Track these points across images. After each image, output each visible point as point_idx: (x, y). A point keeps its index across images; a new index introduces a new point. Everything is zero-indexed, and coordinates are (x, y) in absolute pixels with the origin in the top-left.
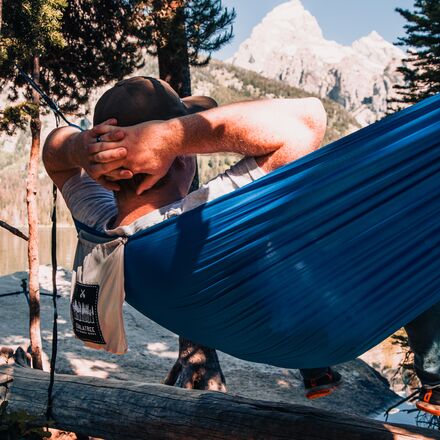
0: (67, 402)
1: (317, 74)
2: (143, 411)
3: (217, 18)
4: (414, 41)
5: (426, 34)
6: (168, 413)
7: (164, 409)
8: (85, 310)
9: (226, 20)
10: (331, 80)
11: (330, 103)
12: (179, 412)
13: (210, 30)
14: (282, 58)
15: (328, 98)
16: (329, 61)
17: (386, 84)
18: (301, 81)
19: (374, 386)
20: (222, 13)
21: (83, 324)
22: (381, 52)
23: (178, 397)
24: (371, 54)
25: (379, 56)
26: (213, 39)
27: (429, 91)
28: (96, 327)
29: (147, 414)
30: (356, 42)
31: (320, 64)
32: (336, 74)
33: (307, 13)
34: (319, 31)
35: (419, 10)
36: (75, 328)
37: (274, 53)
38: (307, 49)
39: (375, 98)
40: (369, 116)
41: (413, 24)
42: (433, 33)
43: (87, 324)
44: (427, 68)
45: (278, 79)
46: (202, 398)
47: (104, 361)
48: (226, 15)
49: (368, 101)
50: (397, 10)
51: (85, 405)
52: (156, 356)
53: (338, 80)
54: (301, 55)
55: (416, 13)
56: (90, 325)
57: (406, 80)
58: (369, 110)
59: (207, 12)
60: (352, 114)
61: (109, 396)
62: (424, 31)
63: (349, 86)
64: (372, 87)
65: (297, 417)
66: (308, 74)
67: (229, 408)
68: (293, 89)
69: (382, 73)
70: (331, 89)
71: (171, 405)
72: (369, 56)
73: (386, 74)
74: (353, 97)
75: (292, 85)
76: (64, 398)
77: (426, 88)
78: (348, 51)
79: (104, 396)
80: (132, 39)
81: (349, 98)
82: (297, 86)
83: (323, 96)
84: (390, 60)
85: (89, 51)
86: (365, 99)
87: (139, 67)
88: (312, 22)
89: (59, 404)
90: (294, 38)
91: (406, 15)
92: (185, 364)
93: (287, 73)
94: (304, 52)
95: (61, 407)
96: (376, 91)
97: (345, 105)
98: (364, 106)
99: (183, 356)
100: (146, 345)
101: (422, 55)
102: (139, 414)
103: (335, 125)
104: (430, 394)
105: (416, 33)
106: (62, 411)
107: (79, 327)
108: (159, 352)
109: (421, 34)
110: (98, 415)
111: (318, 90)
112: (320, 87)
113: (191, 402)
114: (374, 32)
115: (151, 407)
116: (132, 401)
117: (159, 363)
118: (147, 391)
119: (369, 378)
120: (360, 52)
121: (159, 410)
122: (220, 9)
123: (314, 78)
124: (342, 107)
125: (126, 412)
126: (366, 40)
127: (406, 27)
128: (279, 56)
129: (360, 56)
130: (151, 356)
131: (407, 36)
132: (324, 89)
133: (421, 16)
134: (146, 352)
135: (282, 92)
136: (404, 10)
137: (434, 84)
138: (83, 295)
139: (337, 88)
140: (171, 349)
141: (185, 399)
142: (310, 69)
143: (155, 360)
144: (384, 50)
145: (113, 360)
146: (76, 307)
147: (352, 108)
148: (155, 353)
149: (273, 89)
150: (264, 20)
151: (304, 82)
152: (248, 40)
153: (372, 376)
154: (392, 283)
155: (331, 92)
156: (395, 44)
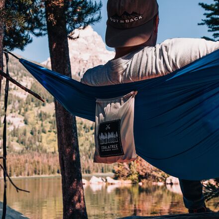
8: (110, 136)
9: (96, 8)
14: (80, 62)
28: (119, 144)
37: (75, 58)
38: (96, 56)
41: (210, 12)
45: (78, 75)
50: (200, 4)
54: (93, 60)
55: (212, 5)
90: (88, 49)
91: (205, 7)
94: (95, 58)
127: (205, 14)
128: (78, 60)
136: (205, 3)
156: (199, 24)
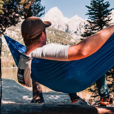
0: (5, 110)
1: (62, 26)
2: (27, 110)
3: (40, 8)
4: (91, 14)
5: (94, 12)
6: (34, 110)
7: (33, 109)
8: (21, 76)
9: (43, 9)
10: (66, 27)
11: (66, 33)
12: (38, 109)
13: (39, 11)
14: (53, 22)
15: (65, 32)
16: (65, 22)
17: (80, 28)
18: (58, 28)
19: (84, 104)
20: (42, 7)
21: (20, 79)
22: (78, 20)
23: (37, 105)
24: (76, 20)
25: (78, 21)
26: (39, 14)
27: (95, 26)
28: (24, 80)
29: (28, 111)
30: (72, 17)
31: (63, 23)
32: (67, 26)
33: (59, 10)
34: (63, 15)
35: (91, 6)
36: (18, 80)
39: (77, 32)
40: (76, 36)
41: (90, 9)
42: (95, 12)
43: (21, 79)
44: (94, 20)
45: (52, 27)
46: (43, 105)
47: (12, 101)
48: (42, 8)
49: (76, 32)
50: (86, 6)
51: (10, 110)
52: (25, 100)
53: (68, 27)
55: (91, 7)
56: (22, 80)
57: (89, 23)
58: (76, 35)
59: (38, 7)
60: (72, 36)
61: (17, 107)
62: (93, 11)
63: (71, 29)
64: (76, 29)
65: (70, 107)
66: (60, 26)
67: (51, 107)
68: (56, 30)
69: (79, 25)
70: (66, 29)
71: (35, 108)
72: (75, 21)
73: (80, 26)
74: (72, 31)
75: (56, 29)
76: (4, 109)
77: (94, 25)
78: (70, 20)
79: (16, 107)
80: (17, 15)
81: (71, 32)
82: (57, 29)
83: (64, 31)
84: (81, 22)
85: (6, 18)
86: (75, 32)
87: (19, 22)
88: (60, 12)
89: (3, 111)
90: (56, 16)
91: (88, 7)
92: (35, 100)
93: (55, 26)
94: (59, 20)
95: (3, 112)
96: (78, 30)
97: (70, 34)
98: (75, 34)
99: (34, 98)
100: (22, 97)
101: (93, 17)
102: (26, 111)
103: (67, 39)
104: (103, 99)
105: (91, 12)
106: (4, 113)
107: (19, 80)
108: (26, 98)
109: (92, 12)
110: (15, 112)
111: (63, 30)
112: (63, 29)
113: (41, 106)
114: (76, 15)
115: (30, 108)
116: (24, 108)
117: (26, 101)
118: (28, 105)
119: (82, 102)
120: (73, 20)
121: (32, 109)
122: (41, 6)
123: (62, 27)
124: (69, 34)
125: (22, 111)
126: (74, 17)
127: (88, 10)
129: (73, 21)
130: (24, 99)
131: (89, 12)
132: (64, 30)
133: (92, 7)
134: (23, 99)
135: (53, 30)
137: (96, 24)
138: (20, 72)
139: (68, 29)
140: (30, 97)
141: (39, 106)
142: (61, 24)
143: (25, 101)
144: (79, 19)
145: (14, 101)
146: (18, 75)
147: (72, 34)
148: (25, 99)
149: (51, 30)
150: (48, 12)
151: (59, 28)
152: (44, 17)
153: (83, 101)
154: (93, 69)
155: (66, 30)
156: (86, 15)
